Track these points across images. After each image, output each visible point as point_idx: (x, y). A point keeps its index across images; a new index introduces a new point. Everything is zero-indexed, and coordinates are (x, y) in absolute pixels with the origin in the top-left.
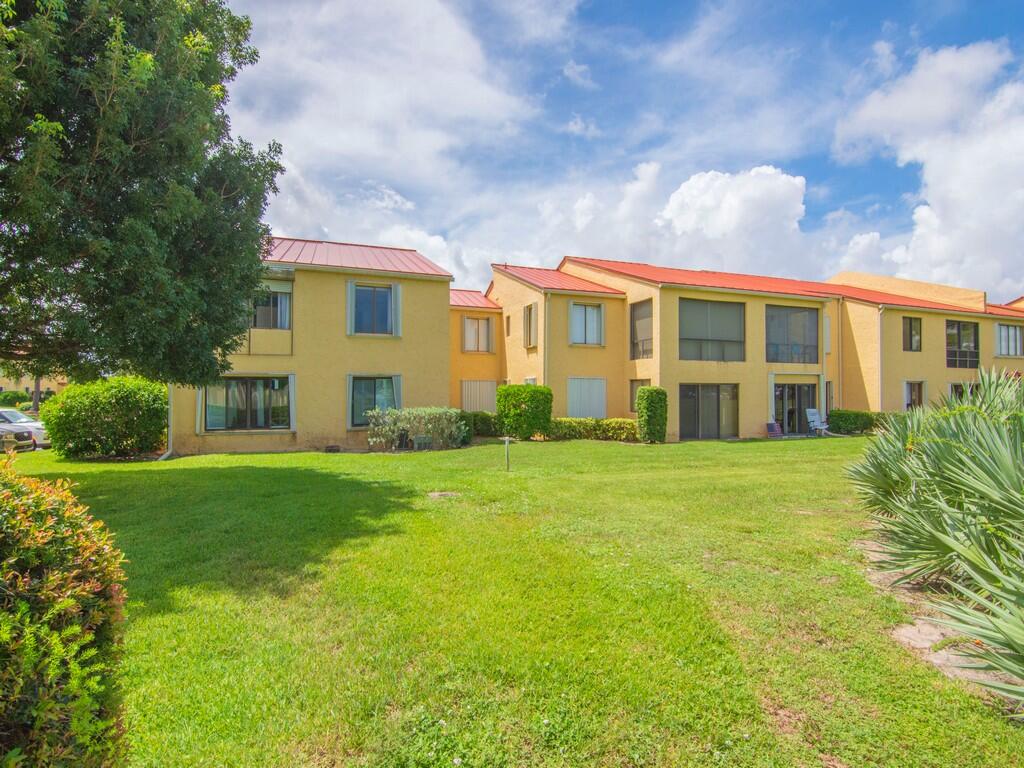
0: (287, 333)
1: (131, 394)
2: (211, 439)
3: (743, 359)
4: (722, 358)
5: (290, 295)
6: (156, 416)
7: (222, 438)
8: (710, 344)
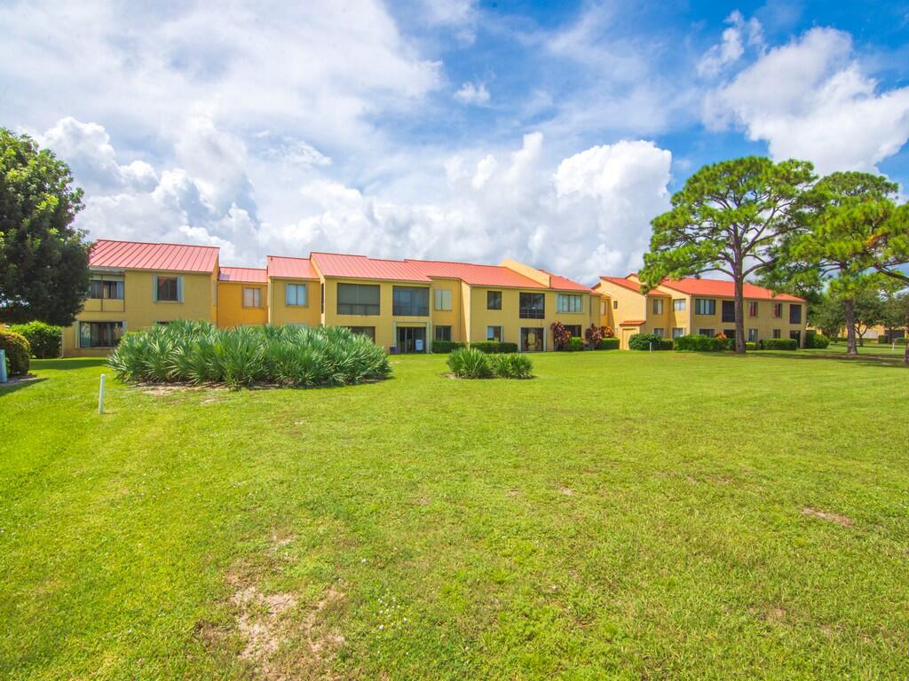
0: (122, 301)
1: (42, 329)
2: (83, 351)
3: (379, 314)
4: (366, 314)
5: (123, 282)
6: (55, 340)
7: (89, 351)
8: (358, 307)
